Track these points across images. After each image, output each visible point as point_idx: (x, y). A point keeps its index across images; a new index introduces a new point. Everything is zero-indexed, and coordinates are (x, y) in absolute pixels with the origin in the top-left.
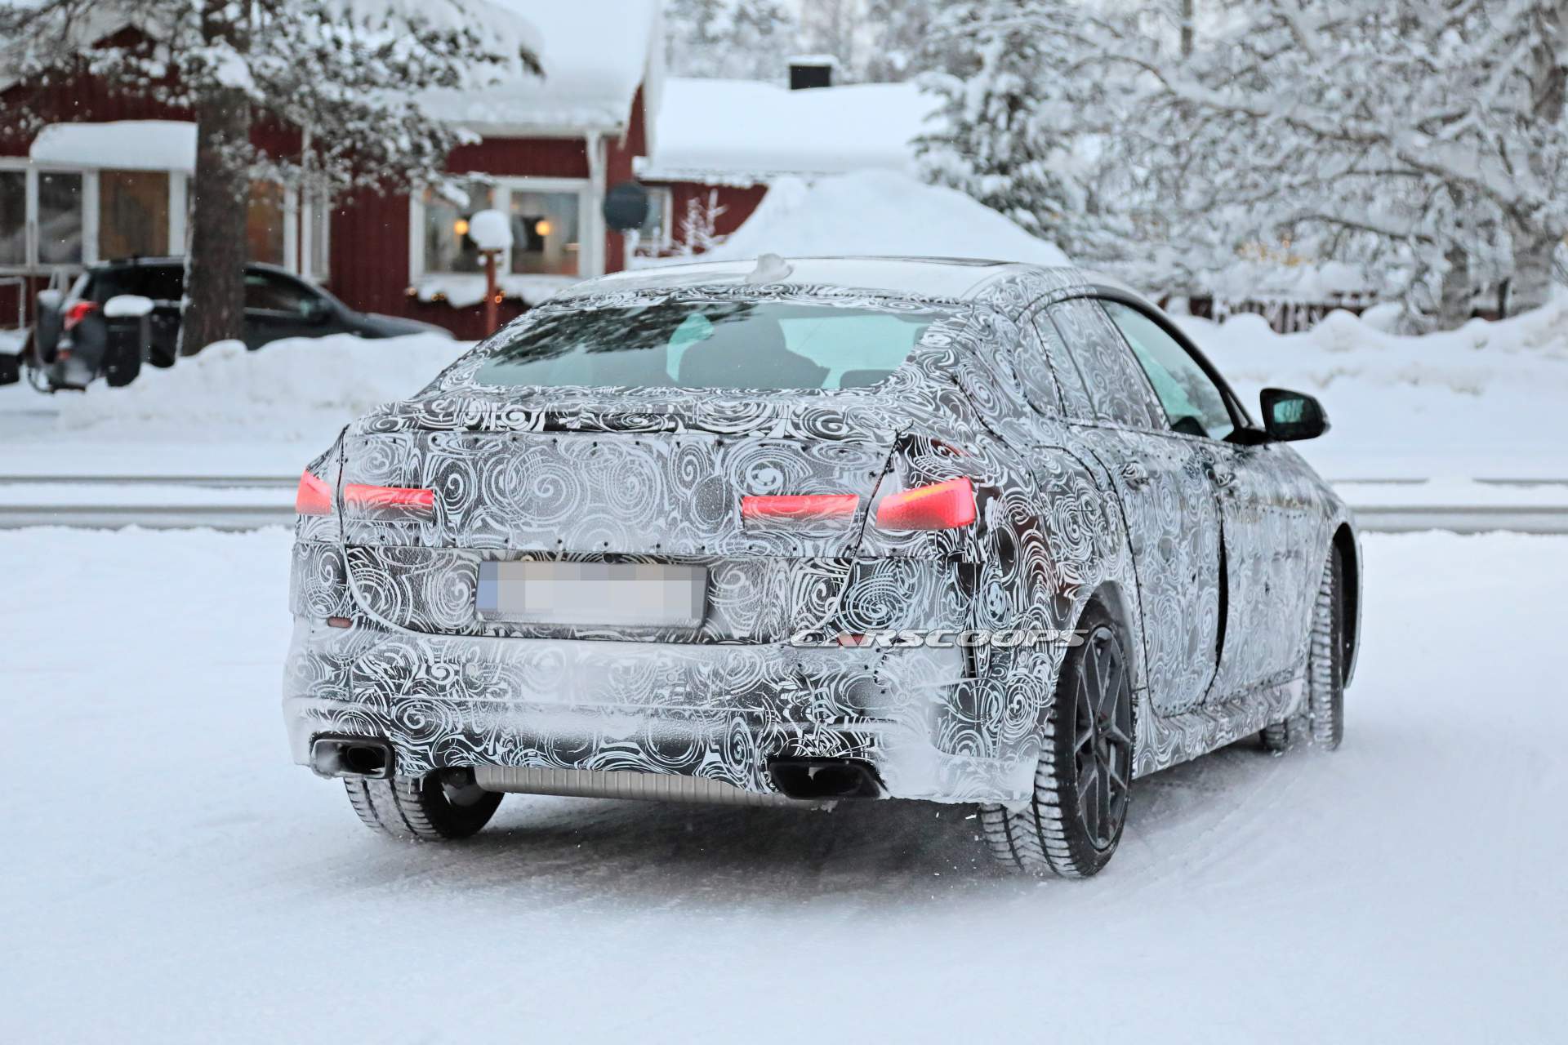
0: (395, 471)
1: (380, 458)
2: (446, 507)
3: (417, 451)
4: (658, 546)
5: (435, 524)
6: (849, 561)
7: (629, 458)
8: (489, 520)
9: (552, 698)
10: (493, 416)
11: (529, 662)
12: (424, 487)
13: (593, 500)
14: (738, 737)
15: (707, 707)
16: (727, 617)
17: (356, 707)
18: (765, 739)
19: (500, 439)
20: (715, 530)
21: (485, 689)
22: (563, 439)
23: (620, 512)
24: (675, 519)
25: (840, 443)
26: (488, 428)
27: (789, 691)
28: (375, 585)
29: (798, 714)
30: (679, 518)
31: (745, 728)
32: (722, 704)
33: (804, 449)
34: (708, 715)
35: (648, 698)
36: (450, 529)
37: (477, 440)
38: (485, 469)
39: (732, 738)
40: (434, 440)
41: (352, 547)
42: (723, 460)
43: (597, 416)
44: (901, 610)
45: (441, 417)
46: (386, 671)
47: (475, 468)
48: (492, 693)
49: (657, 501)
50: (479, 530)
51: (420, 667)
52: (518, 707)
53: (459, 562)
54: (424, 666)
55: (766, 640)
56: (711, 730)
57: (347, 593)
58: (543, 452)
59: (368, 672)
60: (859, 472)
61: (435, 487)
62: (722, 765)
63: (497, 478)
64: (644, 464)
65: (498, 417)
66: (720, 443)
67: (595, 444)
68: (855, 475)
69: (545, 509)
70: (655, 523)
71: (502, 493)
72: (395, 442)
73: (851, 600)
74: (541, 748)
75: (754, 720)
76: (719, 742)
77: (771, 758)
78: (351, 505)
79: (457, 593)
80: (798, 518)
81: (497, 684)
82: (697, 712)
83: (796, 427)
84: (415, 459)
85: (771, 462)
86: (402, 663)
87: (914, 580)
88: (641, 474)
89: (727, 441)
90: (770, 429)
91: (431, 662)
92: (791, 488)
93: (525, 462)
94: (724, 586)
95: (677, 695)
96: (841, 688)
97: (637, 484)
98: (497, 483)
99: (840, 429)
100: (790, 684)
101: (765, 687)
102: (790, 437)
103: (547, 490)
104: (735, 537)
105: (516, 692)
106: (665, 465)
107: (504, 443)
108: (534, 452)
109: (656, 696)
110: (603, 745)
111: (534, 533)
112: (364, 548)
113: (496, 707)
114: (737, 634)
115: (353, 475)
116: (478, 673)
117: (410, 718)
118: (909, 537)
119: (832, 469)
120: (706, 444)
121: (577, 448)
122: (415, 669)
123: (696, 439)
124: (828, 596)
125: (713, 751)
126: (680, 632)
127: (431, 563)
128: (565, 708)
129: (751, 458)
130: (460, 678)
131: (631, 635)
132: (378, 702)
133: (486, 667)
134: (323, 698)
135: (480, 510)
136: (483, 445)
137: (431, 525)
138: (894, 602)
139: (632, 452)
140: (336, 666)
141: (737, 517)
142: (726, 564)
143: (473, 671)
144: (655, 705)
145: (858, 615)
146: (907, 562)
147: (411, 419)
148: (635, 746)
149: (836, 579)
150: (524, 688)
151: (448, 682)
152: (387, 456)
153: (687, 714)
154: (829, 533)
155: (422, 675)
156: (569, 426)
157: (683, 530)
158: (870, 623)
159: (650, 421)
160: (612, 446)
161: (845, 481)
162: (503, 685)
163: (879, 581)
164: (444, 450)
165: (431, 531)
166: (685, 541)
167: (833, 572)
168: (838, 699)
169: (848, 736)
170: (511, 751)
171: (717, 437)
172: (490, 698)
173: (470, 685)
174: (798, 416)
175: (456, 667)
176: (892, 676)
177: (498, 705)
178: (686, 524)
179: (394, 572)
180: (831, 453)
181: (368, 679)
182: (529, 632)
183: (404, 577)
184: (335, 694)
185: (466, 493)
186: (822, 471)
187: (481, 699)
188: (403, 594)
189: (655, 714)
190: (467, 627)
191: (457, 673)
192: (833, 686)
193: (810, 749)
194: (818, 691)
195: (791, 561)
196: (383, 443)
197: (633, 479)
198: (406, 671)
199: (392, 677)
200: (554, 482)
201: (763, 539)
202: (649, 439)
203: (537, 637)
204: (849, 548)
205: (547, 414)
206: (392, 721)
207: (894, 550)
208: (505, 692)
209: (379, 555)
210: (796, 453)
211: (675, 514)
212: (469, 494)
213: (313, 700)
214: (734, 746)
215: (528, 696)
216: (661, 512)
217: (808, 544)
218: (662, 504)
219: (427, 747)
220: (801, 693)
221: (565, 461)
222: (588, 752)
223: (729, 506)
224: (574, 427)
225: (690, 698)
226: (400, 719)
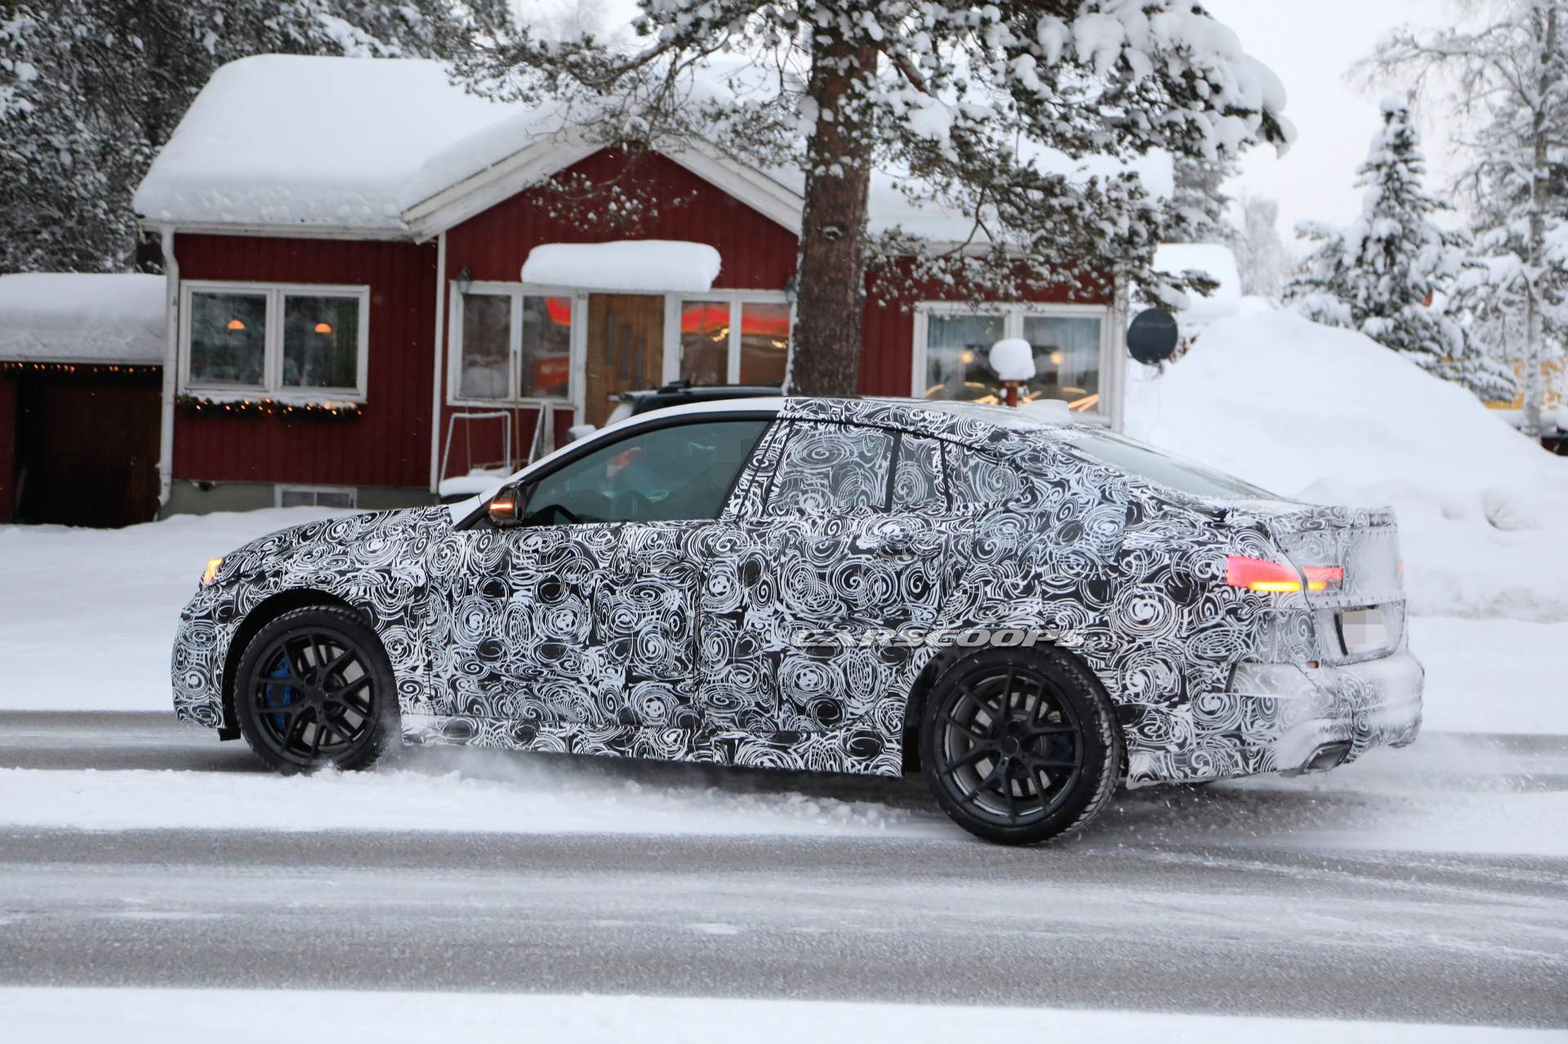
1: (1316, 549)
140: (1334, 694)
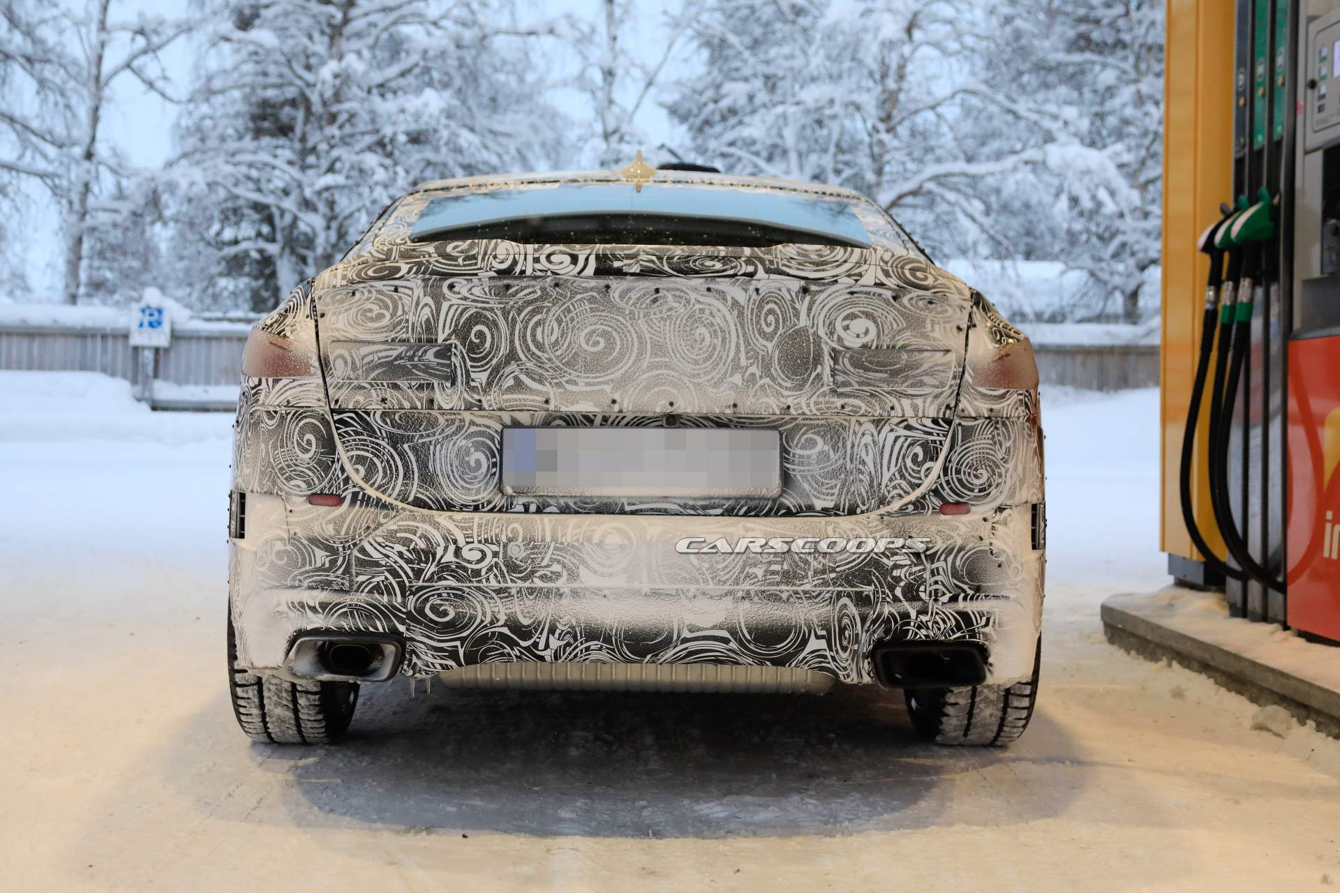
0: (399, 323)
2: (469, 363)
3: (429, 300)
4: (735, 406)
5: (453, 384)
6: (949, 422)
7: (698, 306)
8: (523, 377)
9: (620, 582)
10: (530, 258)
11: (589, 540)
12: (440, 341)
13: (654, 354)
14: (846, 621)
15: (807, 587)
16: (806, 486)
17: (360, 598)
18: (874, 622)
19: (538, 285)
20: (800, 387)
21: (533, 572)
22: (617, 285)
23: (688, 368)
24: (753, 375)
25: (928, 294)
26: (523, 272)
27: (902, 566)
28: (370, 456)
29: (911, 593)
30: (758, 374)
31: (853, 610)
32: (825, 583)
33: (895, 298)
34: (809, 596)
35: (737, 579)
36: (474, 389)
37: (508, 287)
38: (519, 319)
39: (840, 622)
40: (451, 287)
41: (341, 411)
42: (810, 309)
43: (660, 258)
44: (1000, 476)
45: (460, 261)
46: (401, 554)
47: (506, 319)
48: (541, 577)
49: (731, 356)
50: (510, 390)
51: (446, 549)
52: (575, 593)
53: (473, 429)
54: (452, 548)
55: (852, 511)
56: (814, 613)
57: (337, 466)
58: (592, 300)
59: (376, 555)
60: (948, 326)
61: (454, 340)
62: (828, 653)
63: (534, 329)
64: (715, 311)
65: (537, 260)
66: (805, 290)
67: (657, 291)
68: (945, 328)
69: (595, 365)
70: (729, 379)
71: (540, 347)
72: (396, 290)
73: (954, 465)
74: (608, 639)
75: (862, 600)
76: (825, 627)
77: (879, 644)
78: (340, 362)
79: (473, 464)
80: (894, 374)
81: (548, 566)
82: (796, 593)
83: (887, 274)
84: (427, 310)
85: (863, 312)
86: (422, 545)
87: (1009, 444)
88: (712, 325)
89: (813, 288)
90: (860, 275)
91: (461, 543)
92: (886, 341)
93: (569, 311)
94: (798, 451)
95: (773, 573)
96: (958, 562)
97: (707, 336)
98: (534, 336)
99: (926, 279)
100: (902, 560)
101: (876, 564)
102: (881, 285)
103: (598, 343)
104: (824, 395)
105: (573, 576)
106: (741, 314)
107: (543, 289)
108: (581, 300)
109: (748, 576)
110: (686, 634)
111: (581, 393)
112: (356, 413)
113: (547, 594)
114: (819, 504)
115: (337, 330)
116: (523, 555)
117: (434, 609)
118: (1003, 396)
119: (924, 321)
120: (789, 290)
121: (634, 296)
122: (440, 551)
123: (778, 285)
124: (924, 461)
125: (818, 637)
126: (752, 504)
127: (439, 429)
128: (637, 592)
129: (840, 307)
130: (500, 560)
131: (693, 508)
132: (389, 591)
133: (533, 548)
134: (310, 588)
135: (513, 366)
136: (517, 292)
137: (448, 385)
138: (993, 467)
139: (702, 299)
141: (827, 371)
142: (798, 427)
143: (517, 552)
144: (746, 586)
145: (960, 481)
146: (1004, 424)
147: (420, 264)
148: (725, 634)
149: (935, 442)
150: (583, 571)
151: (483, 566)
152: (387, 307)
153: (784, 596)
154: (927, 390)
155: (449, 557)
156: (625, 269)
157: (762, 387)
158: (972, 490)
159: (724, 264)
160: (678, 293)
161: (937, 334)
162: (556, 568)
163: (980, 443)
164: (465, 299)
165: (449, 391)
166: (766, 400)
167: (931, 434)
168: (955, 574)
169: (964, 615)
170: (569, 644)
171: (803, 283)
172: (538, 583)
173: (513, 567)
174: (886, 263)
175: (495, 548)
176: (1006, 549)
177: (549, 591)
178: (767, 380)
179: (394, 441)
180: (921, 303)
181: (377, 564)
182: (567, 506)
183: (406, 446)
184: (329, 583)
185: (495, 347)
186: (915, 323)
187: (527, 584)
188: (406, 466)
189: (747, 596)
190: (489, 502)
191: (495, 554)
192: (950, 559)
193: (924, 632)
194: (934, 566)
195: (878, 422)
196: (379, 292)
197: (702, 330)
198: (429, 554)
199: (408, 561)
200: (604, 334)
201: (856, 397)
202: (723, 285)
203: (577, 512)
204: (948, 407)
205: (597, 257)
206: (409, 614)
207: (991, 410)
208: (558, 575)
209: (376, 420)
210: (888, 303)
211: (753, 369)
212: (498, 349)
213: (296, 591)
214: (842, 630)
215: (587, 579)
216: (736, 367)
217: (906, 402)
218: (736, 358)
219: (458, 643)
220: (915, 569)
221: (620, 310)
222: (667, 643)
223: (818, 360)
224: (632, 271)
225: (788, 577)
226: (421, 611)
